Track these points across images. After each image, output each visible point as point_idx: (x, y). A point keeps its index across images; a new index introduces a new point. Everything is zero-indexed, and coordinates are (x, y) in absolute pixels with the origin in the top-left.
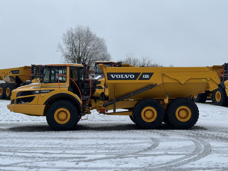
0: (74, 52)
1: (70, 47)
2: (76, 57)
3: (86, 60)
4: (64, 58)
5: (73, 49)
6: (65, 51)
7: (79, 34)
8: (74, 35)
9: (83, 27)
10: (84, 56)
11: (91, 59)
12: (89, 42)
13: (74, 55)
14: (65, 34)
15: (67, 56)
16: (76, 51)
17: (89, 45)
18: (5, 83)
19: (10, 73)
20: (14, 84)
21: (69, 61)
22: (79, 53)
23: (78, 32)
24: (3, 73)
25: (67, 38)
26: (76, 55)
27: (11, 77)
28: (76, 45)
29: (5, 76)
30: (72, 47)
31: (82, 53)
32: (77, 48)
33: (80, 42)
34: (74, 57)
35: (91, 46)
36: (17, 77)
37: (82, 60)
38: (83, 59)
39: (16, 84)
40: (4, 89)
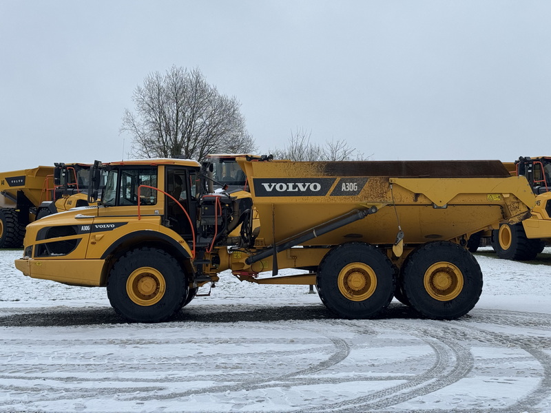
0: (163, 133)
1: (154, 119)
2: (170, 143)
3: (192, 151)
4: (138, 148)
5: (162, 124)
6: (141, 131)
7: (175, 88)
8: (164, 90)
9: (184, 71)
10: (189, 140)
11: (206, 149)
12: (199, 108)
13: (164, 140)
14: (143, 87)
15: (147, 143)
16: (168, 130)
17: (201, 116)
19: (3, 183)
20: (15, 209)
21: (151, 154)
22: (176, 135)
23: (174, 85)
25: (147, 99)
26: (168, 139)
27: (5, 193)
28: (167, 116)
30: (158, 120)
31: (183, 134)
32: (171, 122)
33: (178, 107)
34: (164, 143)
35: (205, 118)
36: (21, 193)
37: (183, 150)
38: (186, 149)
39: (19, 210)
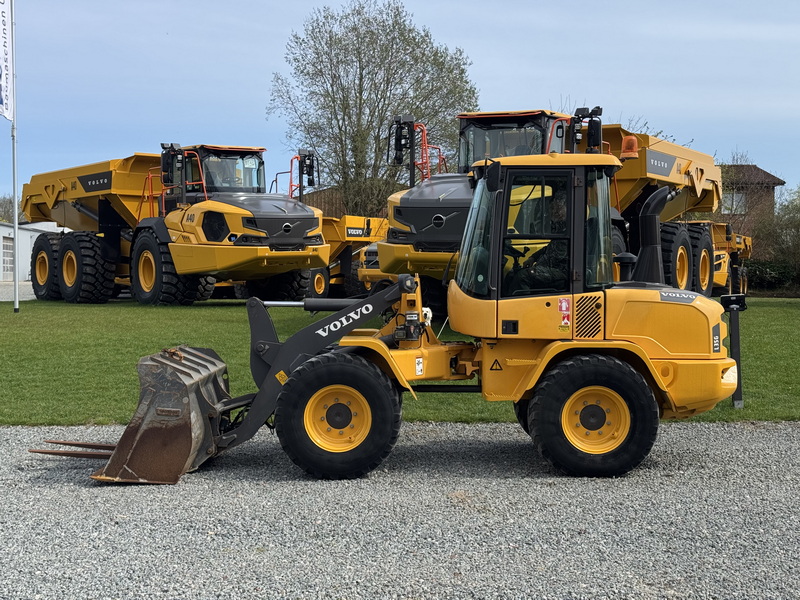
18: (57, 234)
19: (74, 187)
20: (96, 233)
22: (359, 115)
24: (50, 190)
27: (78, 204)
29: (57, 202)
30: (330, 89)
32: (352, 93)
34: (340, 129)
36: (105, 203)
38: (377, 138)
39: (102, 235)
40: (56, 259)
